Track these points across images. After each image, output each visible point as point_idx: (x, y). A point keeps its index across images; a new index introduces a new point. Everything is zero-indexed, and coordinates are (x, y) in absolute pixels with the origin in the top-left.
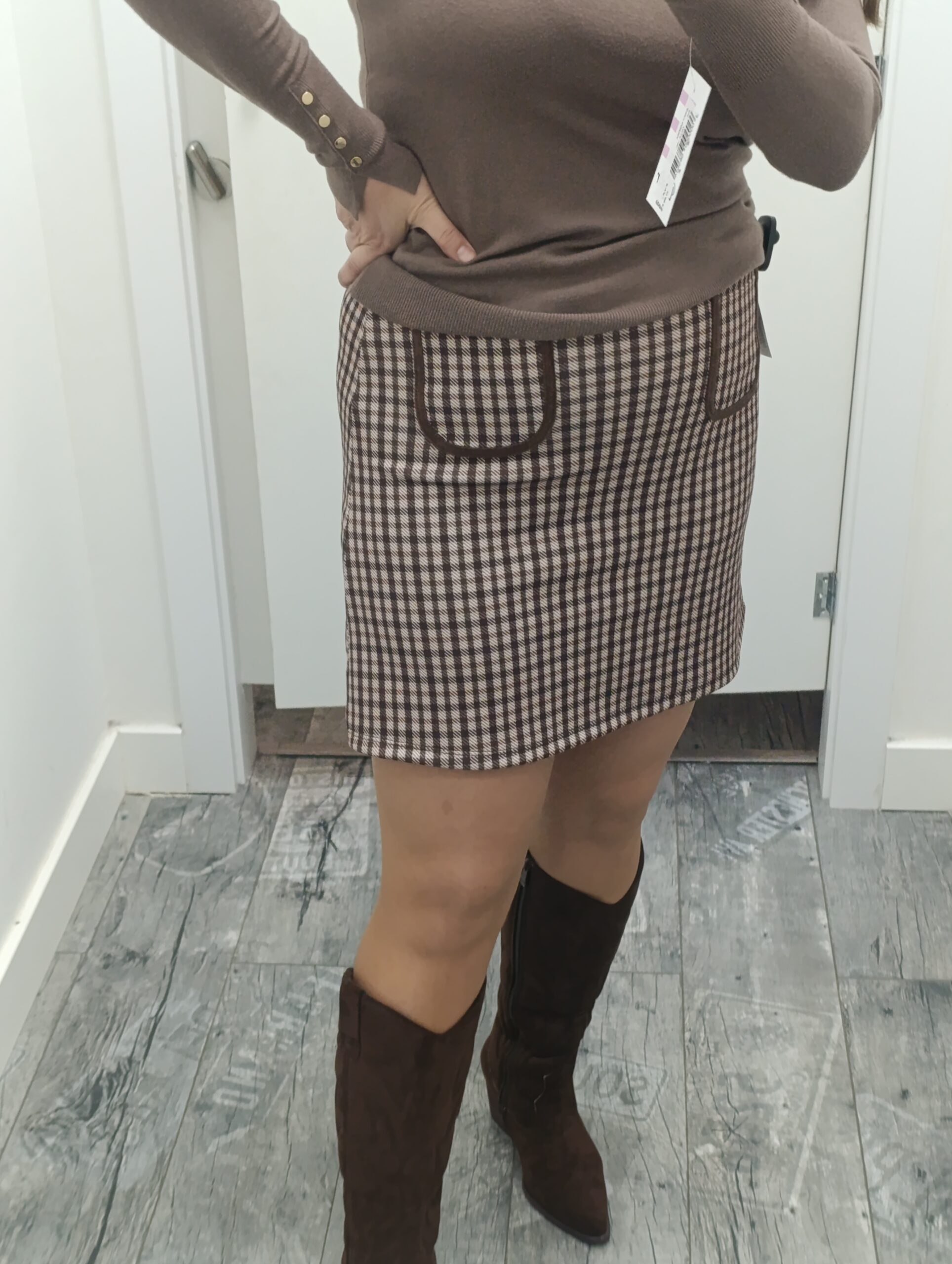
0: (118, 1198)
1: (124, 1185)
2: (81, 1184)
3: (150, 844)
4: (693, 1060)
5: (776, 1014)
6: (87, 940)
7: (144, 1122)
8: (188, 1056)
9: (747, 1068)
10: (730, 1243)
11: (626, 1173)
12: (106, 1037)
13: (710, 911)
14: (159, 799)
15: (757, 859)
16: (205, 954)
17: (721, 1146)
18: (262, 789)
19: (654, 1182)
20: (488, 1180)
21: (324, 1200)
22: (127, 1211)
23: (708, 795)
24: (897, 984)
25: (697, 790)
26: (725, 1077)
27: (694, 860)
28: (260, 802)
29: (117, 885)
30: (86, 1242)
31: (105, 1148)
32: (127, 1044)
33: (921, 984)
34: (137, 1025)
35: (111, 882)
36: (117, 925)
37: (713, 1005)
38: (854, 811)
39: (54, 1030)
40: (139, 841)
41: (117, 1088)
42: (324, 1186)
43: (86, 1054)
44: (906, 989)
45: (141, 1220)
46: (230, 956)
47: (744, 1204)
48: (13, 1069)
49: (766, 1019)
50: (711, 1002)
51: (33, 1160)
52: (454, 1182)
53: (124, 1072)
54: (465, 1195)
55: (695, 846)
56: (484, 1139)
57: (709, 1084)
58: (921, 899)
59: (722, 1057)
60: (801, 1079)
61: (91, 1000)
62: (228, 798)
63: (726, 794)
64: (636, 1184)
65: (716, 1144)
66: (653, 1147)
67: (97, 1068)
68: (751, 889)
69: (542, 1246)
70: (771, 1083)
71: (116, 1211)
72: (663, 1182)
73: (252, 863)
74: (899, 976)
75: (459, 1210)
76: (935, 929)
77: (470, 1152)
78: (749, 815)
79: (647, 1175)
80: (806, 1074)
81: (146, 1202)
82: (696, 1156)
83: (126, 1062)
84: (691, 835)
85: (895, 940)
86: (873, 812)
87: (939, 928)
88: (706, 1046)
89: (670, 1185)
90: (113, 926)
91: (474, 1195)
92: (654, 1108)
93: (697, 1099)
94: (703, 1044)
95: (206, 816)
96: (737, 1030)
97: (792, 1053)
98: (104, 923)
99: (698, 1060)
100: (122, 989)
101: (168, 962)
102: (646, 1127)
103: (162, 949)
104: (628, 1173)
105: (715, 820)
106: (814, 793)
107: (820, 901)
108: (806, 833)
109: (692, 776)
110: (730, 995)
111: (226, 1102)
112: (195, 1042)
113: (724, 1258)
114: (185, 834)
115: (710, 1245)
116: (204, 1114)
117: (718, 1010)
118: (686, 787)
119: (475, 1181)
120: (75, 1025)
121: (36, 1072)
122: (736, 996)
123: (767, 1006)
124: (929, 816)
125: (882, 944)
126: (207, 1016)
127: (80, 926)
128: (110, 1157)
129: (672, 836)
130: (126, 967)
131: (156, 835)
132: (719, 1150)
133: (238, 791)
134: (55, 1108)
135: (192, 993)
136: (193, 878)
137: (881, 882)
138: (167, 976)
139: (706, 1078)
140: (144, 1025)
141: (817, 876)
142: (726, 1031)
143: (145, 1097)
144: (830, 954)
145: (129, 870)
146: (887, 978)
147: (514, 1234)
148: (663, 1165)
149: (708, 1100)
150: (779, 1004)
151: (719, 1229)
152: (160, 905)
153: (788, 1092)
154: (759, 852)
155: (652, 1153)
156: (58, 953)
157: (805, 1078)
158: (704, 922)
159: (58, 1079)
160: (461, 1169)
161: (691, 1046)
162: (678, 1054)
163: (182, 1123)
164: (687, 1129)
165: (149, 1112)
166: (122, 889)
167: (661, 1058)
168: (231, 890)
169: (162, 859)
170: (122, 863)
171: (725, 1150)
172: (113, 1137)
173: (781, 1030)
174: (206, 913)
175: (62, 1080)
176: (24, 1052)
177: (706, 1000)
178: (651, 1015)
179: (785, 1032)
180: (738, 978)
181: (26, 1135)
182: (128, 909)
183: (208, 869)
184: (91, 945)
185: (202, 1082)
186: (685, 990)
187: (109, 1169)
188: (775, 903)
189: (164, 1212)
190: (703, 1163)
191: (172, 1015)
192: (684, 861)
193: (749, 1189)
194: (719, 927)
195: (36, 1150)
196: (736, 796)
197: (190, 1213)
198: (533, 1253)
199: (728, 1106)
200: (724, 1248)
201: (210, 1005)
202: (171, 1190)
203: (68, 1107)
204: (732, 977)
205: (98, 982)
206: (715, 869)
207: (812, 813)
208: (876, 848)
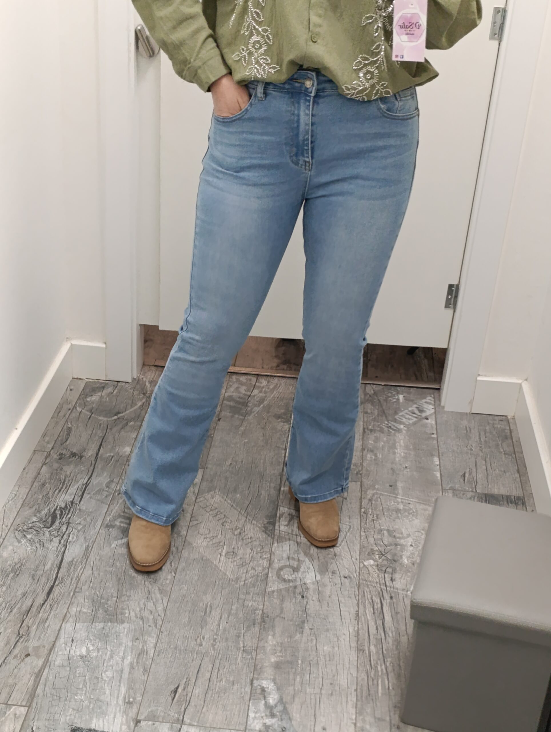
0: (64, 564)
1: (67, 558)
2: (45, 557)
3: (85, 403)
4: (365, 521)
5: (409, 503)
6: (50, 446)
7: (79, 531)
8: (102, 502)
9: (393, 527)
10: (379, 605)
11: (327, 570)
12: (60, 491)
13: (378, 454)
14: (90, 382)
15: (404, 432)
16: (113, 457)
17: (377, 561)
18: (145, 382)
19: (342, 575)
20: (256, 569)
21: (171, 572)
22: (68, 570)
23: (381, 400)
24: (473, 494)
25: (376, 397)
26: (380, 531)
27: (371, 431)
28: (144, 388)
29: (67, 421)
30: (47, 583)
31: (58, 541)
32: (71, 495)
33: (486, 495)
34: (76, 487)
35: (64, 420)
36: (67, 440)
37: (377, 498)
38: (457, 413)
39: (32, 486)
40: (79, 402)
41: (65, 514)
42: (172, 566)
43: (49, 498)
44: (478, 497)
45: (76, 575)
46: (126, 459)
47: (388, 588)
48: (10, 502)
49: (404, 505)
50: (376, 496)
51: (20, 545)
52: (238, 568)
53: (69, 507)
54: (244, 575)
55: (372, 424)
56: (255, 550)
57: (372, 533)
58: (489, 456)
59: (380, 521)
60: (420, 534)
61: (52, 474)
62: (127, 384)
63: (390, 400)
64: (332, 575)
65: (375, 560)
66: (342, 560)
67: (55, 505)
68: (400, 446)
69: (282, 601)
70: (405, 535)
71: (63, 570)
72: (346, 575)
73: (139, 416)
74: (474, 490)
75: (241, 581)
76: (495, 470)
77: (247, 556)
78: (402, 411)
79: (338, 572)
80: (423, 532)
81: (79, 567)
82: (364, 565)
83: (70, 503)
84: (371, 418)
85: (474, 474)
86: (467, 413)
87: (497, 470)
88: (372, 516)
89: (350, 577)
90: (64, 440)
91: (249, 575)
92: (344, 542)
93: (366, 539)
94: (370, 515)
95: (115, 392)
96: (388, 510)
97: (416, 522)
98: (60, 439)
99: (367, 522)
100: (68, 470)
101: (93, 459)
102: (339, 550)
103: (90, 453)
104: (329, 570)
105: (384, 411)
106: (437, 402)
107: (437, 454)
108: (431, 421)
109: (374, 391)
110: (386, 493)
111: (122, 525)
112: (106, 497)
113: (376, 612)
114: (104, 400)
115: (369, 605)
116: (110, 530)
117: (379, 500)
118: (370, 396)
119: (250, 569)
120: (43, 485)
121: (22, 505)
122: (389, 494)
123: (405, 499)
124: (496, 418)
125: (467, 475)
126: (113, 486)
127: (47, 439)
128: (60, 546)
129: (360, 419)
130: (70, 460)
131: (88, 399)
132: (376, 563)
133: (133, 381)
134: (32, 522)
135: (105, 474)
136: (107, 421)
137: (468, 447)
138: (93, 466)
139: (371, 530)
140: (80, 487)
141: (435, 442)
142: (383, 510)
143: (80, 520)
144: (439, 478)
145: (73, 415)
146: (468, 491)
147: (269, 594)
148: (347, 568)
149: (371, 540)
150: (411, 500)
151: (374, 598)
152: (90, 432)
153: (413, 539)
154: (405, 428)
155: (341, 562)
156: (35, 451)
157: (422, 534)
158: (375, 460)
159: (34, 509)
160: (243, 563)
161: (365, 515)
162: (357, 518)
163: (98, 532)
164: (360, 553)
165: (81, 526)
166: (69, 423)
167: (348, 520)
168: (128, 428)
169: (91, 411)
170: (70, 411)
171: (379, 563)
172: (62, 537)
173: (412, 511)
174: (114, 438)
175: (36, 509)
176: (16, 495)
177: (373, 495)
178: (344, 500)
179: (414, 512)
180: (391, 486)
181: (17, 532)
182: (73, 432)
183: (116, 417)
184: (52, 448)
185: (109, 515)
186: (363, 490)
187: (59, 552)
188: (412, 453)
189: (88, 572)
190: (367, 568)
191: (94, 483)
192: (366, 430)
193: (390, 582)
194: (382, 462)
195: (22, 540)
196: (396, 402)
197: (101, 574)
198: (278, 603)
199: (382, 543)
200: (376, 607)
201: (114, 480)
202: (92, 563)
203: (39, 521)
204: (388, 485)
205: (56, 465)
206: (382, 435)
207: (435, 412)
208: (467, 431)
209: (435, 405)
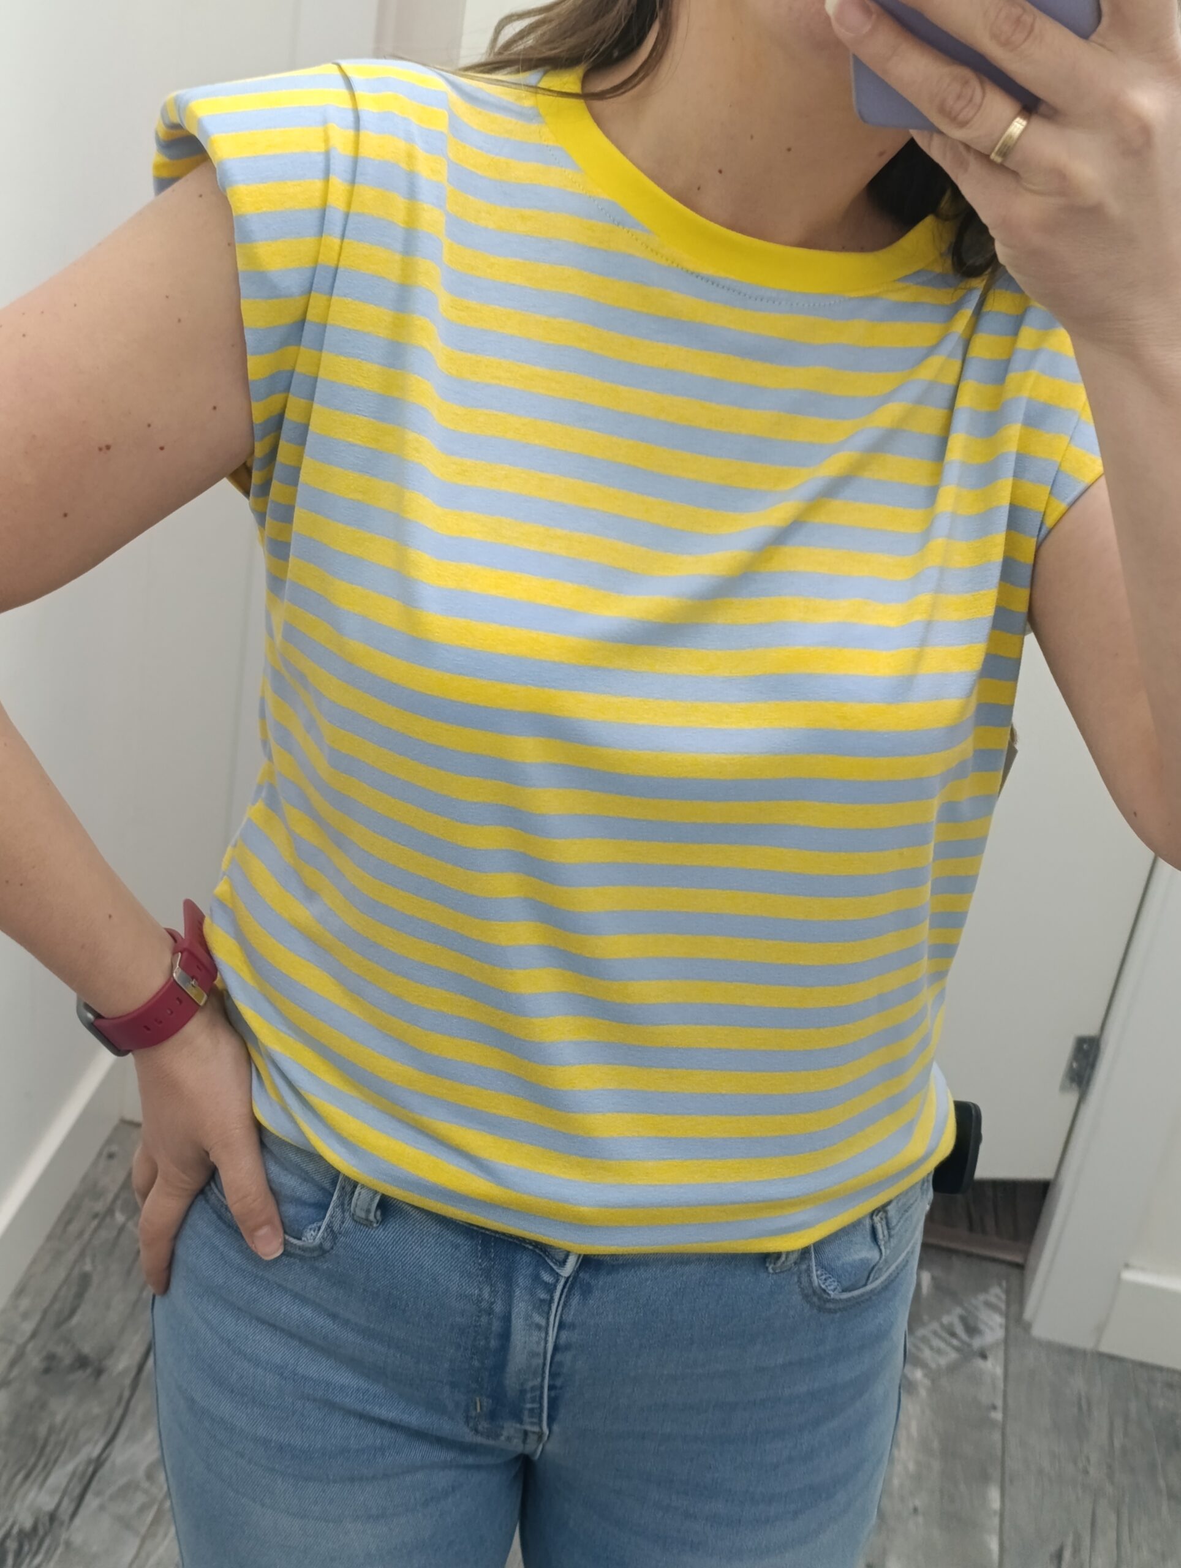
6: (29, 1327)
8: (128, 1527)
12: (27, 1477)
15: (923, 1393)
29: (83, 1254)
32: (52, 1492)
34: (70, 1467)
36: (73, 1313)
38: (1061, 1347)
41: (27, 1554)
53: (41, 1533)
61: (18, 1417)
67: (6, 1520)
68: (909, 1439)
76: (1139, 1549)
83: (47, 1518)
85: (1085, 1553)
86: (1084, 1353)
87: (1145, 1549)
90: (67, 1312)
98: (57, 1305)
100: (61, 1409)
101: (128, 1381)
103: (125, 1361)
106: (1015, 1308)
107: (998, 1476)
108: (993, 1367)
112: (142, 1509)
124: (1157, 1375)
125: (1067, 1554)
127: (25, 1303)
130: (72, 1377)
135: (149, 1438)
137: (1079, 1462)
138: (123, 1403)
140: (81, 1468)
141: (997, 1436)
144: (995, 1556)
145: (103, 1234)
152: (134, 1296)
154: (927, 1382)
166: (88, 1260)
170: (97, 1221)
182: (91, 1292)
184: (33, 1335)
188: (936, 1465)
191: (118, 1461)
205: (32, 1392)
207: (1006, 1340)
208: (1080, 1408)
209: (1007, 1316)
